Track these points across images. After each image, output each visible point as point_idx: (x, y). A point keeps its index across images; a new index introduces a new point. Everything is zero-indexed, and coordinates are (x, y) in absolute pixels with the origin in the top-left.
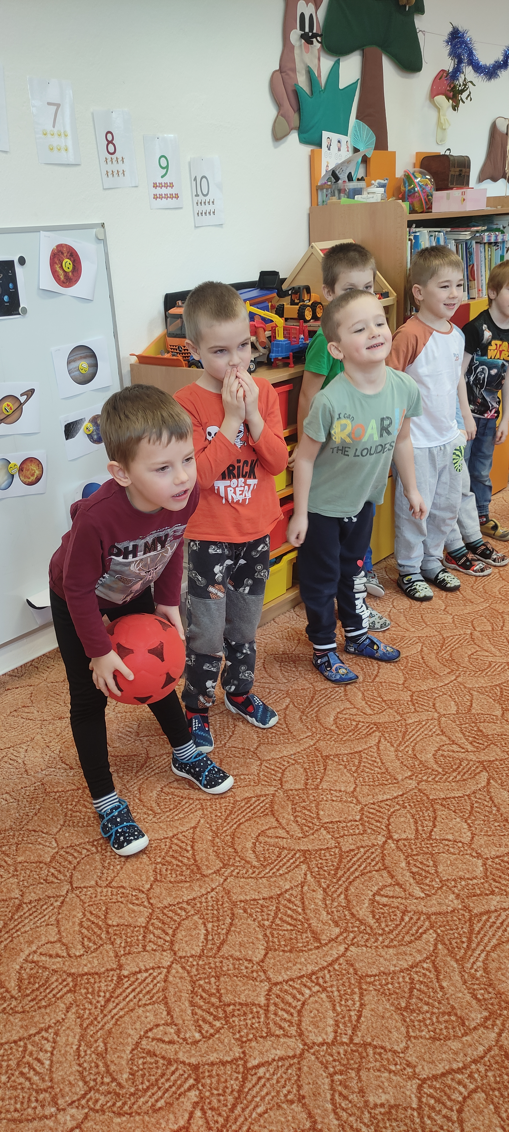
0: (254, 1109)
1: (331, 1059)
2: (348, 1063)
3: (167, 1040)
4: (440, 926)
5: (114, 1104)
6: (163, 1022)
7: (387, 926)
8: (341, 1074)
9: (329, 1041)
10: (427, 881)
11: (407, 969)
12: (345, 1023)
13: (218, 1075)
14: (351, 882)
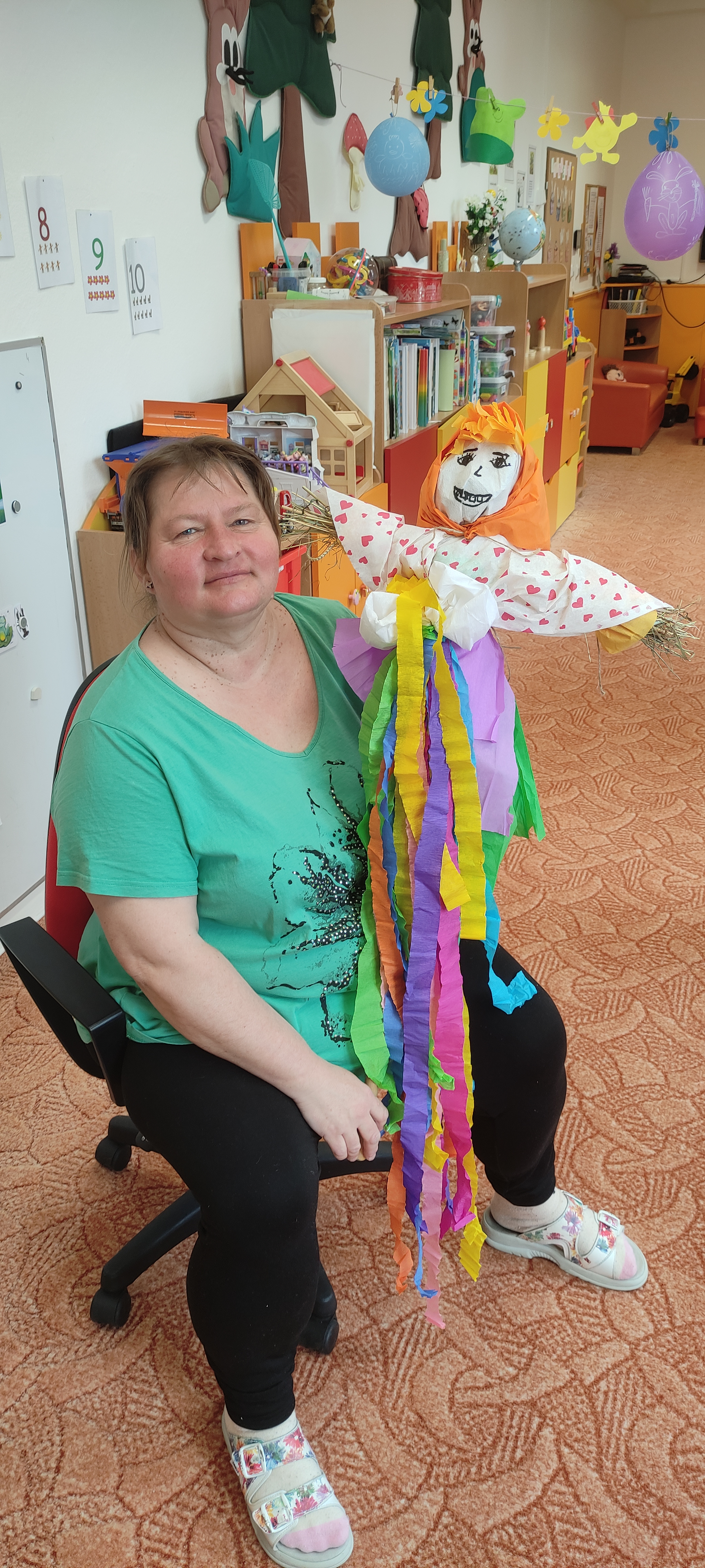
0: (620, 1426)
1: (665, 1350)
2: (684, 1348)
3: (481, 1385)
4: (689, 1181)
5: (469, 1473)
6: (464, 1367)
7: (637, 1195)
8: (683, 1362)
9: (652, 1332)
10: (649, 1135)
11: (684, 1235)
12: (656, 1309)
13: (561, 1404)
14: (571, 1157)
